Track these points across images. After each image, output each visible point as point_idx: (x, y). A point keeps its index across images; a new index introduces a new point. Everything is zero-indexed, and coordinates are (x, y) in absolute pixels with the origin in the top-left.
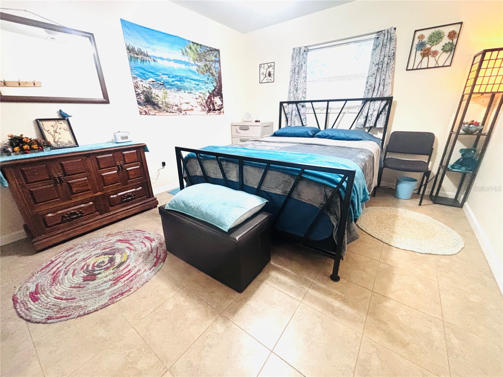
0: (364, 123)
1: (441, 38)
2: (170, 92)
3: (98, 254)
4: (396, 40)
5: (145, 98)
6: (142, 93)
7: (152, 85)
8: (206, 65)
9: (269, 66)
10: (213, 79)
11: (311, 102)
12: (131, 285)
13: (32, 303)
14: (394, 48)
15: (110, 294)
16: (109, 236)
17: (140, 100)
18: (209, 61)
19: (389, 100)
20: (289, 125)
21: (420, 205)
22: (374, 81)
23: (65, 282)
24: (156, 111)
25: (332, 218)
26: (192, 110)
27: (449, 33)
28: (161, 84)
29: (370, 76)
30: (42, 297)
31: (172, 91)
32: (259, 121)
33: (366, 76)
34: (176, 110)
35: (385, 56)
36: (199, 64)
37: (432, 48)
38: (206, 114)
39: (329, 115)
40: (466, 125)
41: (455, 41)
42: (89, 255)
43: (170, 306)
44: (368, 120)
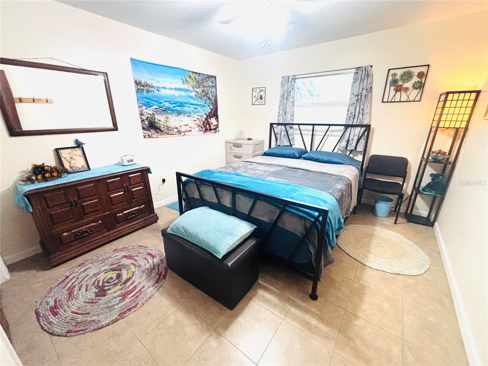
0: (345, 146)
1: (411, 77)
2: (171, 116)
3: (107, 270)
4: (372, 76)
5: (149, 124)
6: (147, 119)
7: (155, 111)
8: (203, 91)
9: (261, 90)
10: (210, 102)
11: (299, 125)
12: (137, 301)
13: (53, 317)
14: (371, 83)
15: (119, 309)
16: (115, 252)
17: (144, 125)
18: (206, 87)
19: (368, 127)
20: (278, 144)
21: (395, 223)
22: (354, 110)
23: (79, 297)
24: (158, 134)
25: (311, 247)
26: (190, 131)
27: (418, 73)
28: (164, 110)
29: (351, 105)
30: (61, 311)
31: (173, 116)
32: (251, 139)
33: (347, 104)
34: (176, 132)
35: (363, 89)
36: (198, 90)
37: (404, 85)
38: (203, 134)
39: (314, 137)
40: (435, 154)
41: (423, 80)
42: (99, 271)
43: (171, 322)
44: (349, 144)
